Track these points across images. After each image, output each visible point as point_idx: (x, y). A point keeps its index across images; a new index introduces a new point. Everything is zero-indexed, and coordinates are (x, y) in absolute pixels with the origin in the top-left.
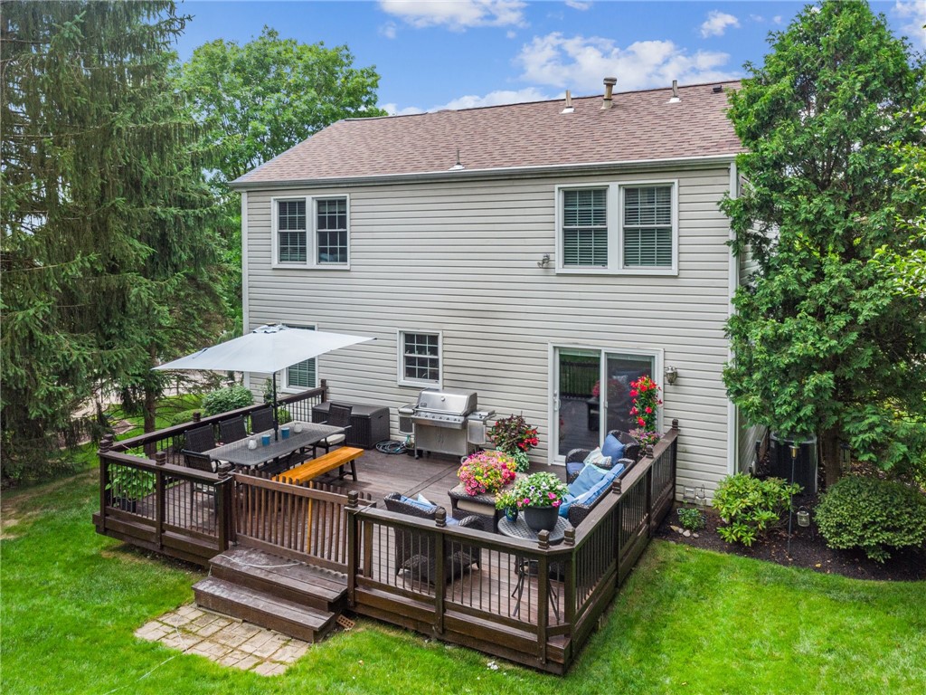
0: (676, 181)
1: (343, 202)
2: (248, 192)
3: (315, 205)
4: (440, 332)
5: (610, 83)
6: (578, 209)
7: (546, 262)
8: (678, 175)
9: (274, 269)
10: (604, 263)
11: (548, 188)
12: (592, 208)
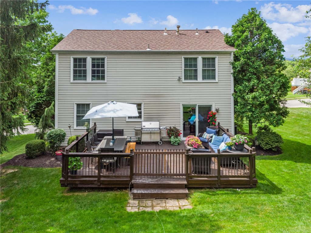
0: (217, 56)
1: (103, 59)
2: (59, 54)
3: (91, 60)
4: (143, 102)
5: (178, 27)
6: (188, 63)
7: (179, 79)
8: (217, 55)
9: (71, 83)
10: (197, 79)
11: (180, 57)
12: (193, 63)
